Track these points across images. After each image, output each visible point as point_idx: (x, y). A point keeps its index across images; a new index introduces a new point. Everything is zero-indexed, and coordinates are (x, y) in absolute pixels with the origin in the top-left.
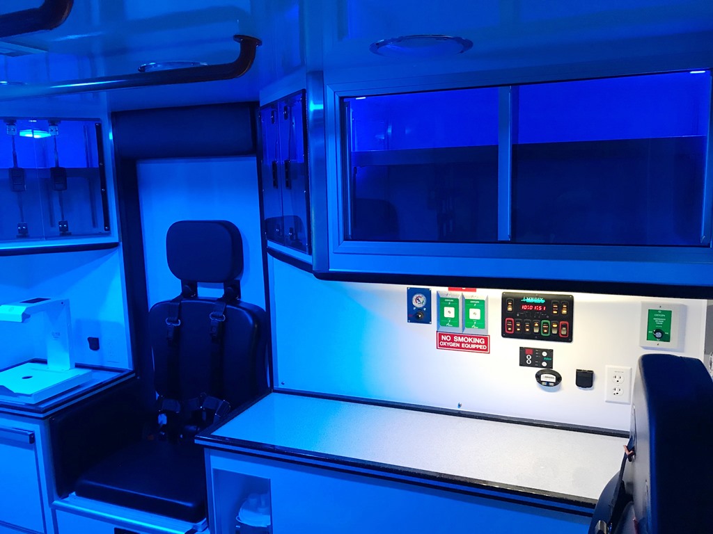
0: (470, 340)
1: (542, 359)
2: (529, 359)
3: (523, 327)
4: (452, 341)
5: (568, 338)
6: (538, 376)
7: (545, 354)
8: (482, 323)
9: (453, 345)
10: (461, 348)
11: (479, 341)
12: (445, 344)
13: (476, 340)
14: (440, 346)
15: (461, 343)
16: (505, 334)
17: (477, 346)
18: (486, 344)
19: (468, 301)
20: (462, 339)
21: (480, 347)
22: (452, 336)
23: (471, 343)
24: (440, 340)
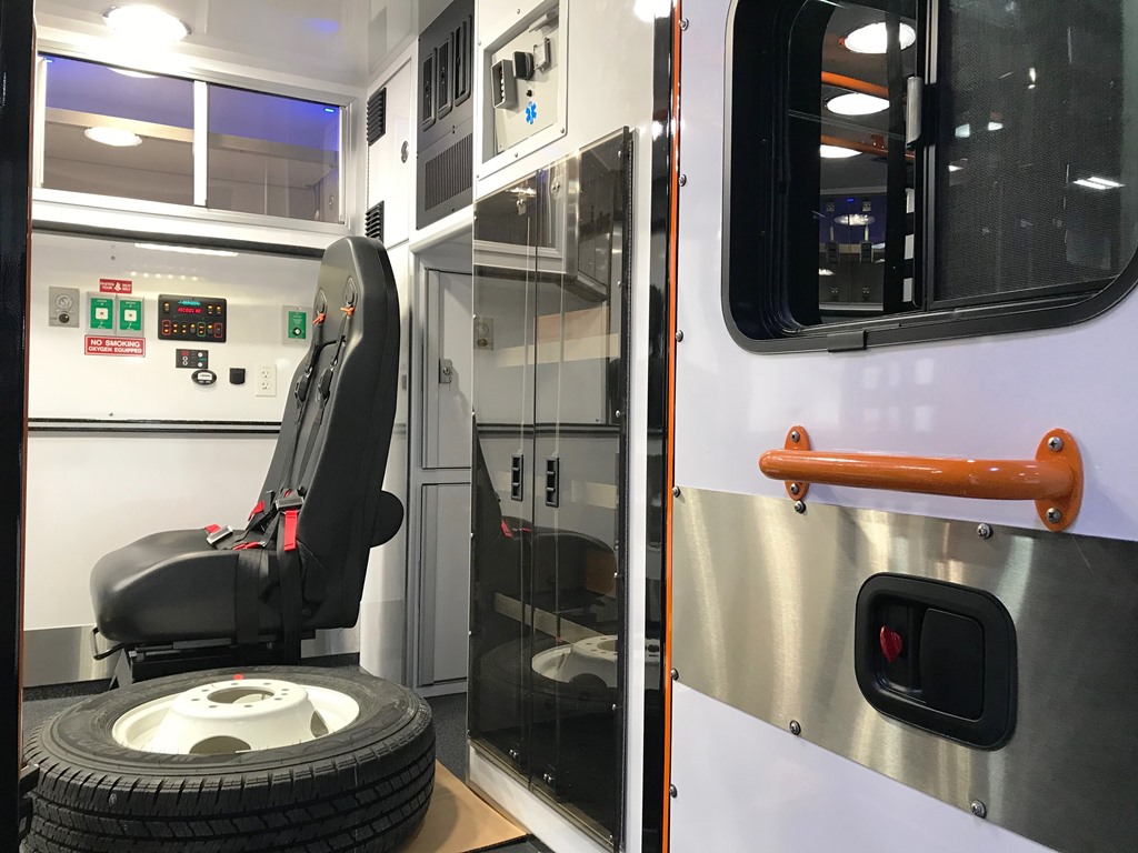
0: (123, 344)
1: (198, 360)
2: (185, 359)
3: (180, 328)
4: (104, 345)
5: (223, 339)
6: (195, 376)
7: (200, 355)
8: (138, 325)
9: (105, 349)
10: (113, 352)
11: (134, 344)
12: (94, 349)
13: (130, 344)
14: (88, 352)
15: (113, 347)
16: (162, 336)
17: (132, 350)
18: (142, 347)
19: (123, 302)
20: (115, 343)
21: (135, 350)
22: (104, 340)
23: (125, 347)
24: (89, 344)
